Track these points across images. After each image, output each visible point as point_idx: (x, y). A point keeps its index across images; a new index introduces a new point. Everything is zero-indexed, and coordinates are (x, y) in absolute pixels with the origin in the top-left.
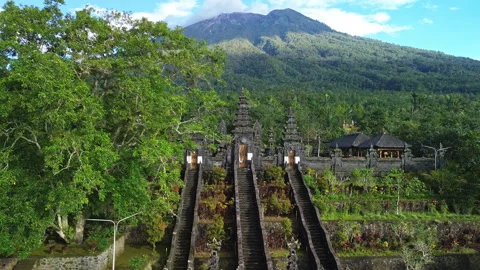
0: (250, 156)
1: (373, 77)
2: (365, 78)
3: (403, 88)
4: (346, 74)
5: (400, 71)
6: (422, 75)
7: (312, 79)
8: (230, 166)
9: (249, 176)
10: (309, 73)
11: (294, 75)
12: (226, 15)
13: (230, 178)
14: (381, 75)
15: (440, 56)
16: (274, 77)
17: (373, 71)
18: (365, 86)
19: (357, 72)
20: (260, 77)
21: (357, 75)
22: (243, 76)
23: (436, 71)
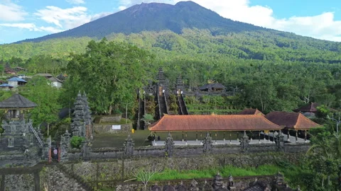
0: (164, 91)
1: (247, 51)
2: (241, 51)
3: (265, 58)
4: (229, 48)
5: (264, 46)
6: (279, 49)
7: (205, 52)
8: (156, 95)
9: (163, 98)
10: (203, 47)
11: (193, 48)
12: (146, 4)
13: (156, 99)
14: (252, 49)
15: (292, 35)
16: (180, 49)
17: (247, 46)
18: (241, 56)
19: (236, 46)
20: (170, 49)
21: (236, 48)
22: (159, 48)
23: (288, 46)
